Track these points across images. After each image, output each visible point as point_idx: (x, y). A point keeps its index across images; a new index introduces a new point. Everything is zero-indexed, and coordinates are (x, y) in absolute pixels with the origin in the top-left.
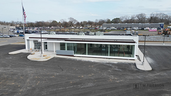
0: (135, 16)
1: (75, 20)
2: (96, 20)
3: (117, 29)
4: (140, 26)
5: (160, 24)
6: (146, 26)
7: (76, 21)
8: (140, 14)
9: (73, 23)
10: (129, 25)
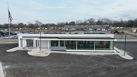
0: (87, 20)
1: (40, 23)
2: (58, 23)
3: (77, 30)
4: (92, 27)
5: (106, 26)
6: (97, 27)
7: (42, 23)
8: (90, 19)
9: (39, 25)
10: (84, 27)
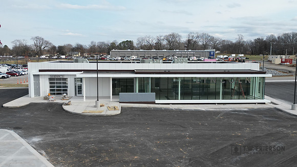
0: (162, 38)
4: (177, 54)
5: (209, 51)
6: (187, 54)
8: (170, 35)
10: (159, 53)
